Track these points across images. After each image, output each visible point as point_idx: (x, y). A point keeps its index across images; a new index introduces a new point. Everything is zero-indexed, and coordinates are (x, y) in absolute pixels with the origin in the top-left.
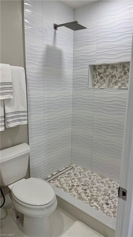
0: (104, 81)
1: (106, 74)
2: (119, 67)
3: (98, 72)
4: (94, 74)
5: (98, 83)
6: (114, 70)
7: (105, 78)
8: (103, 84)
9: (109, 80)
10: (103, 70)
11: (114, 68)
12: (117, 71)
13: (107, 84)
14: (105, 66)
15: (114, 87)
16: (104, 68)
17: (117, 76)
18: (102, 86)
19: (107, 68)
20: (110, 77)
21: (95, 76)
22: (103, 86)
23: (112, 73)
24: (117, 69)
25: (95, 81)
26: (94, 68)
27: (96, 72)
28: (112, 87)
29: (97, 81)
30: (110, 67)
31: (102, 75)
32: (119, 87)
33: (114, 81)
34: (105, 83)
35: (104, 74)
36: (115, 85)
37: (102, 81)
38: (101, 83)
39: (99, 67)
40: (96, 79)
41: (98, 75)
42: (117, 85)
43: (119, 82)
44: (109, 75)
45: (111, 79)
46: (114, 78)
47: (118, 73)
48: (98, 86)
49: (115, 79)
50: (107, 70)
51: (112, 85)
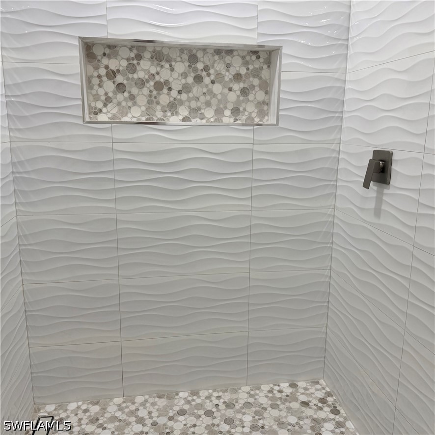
0: (132, 97)
1: (135, 76)
2: (179, 59)
3: (107, 67)
4: (89, 74)
5: (109, 105)
6: (162, 67)
7: (135, 91)
8: (130, 108)
9: (150, 96)
10: (124, 63)
11: (161, 61)
12: (172, 70)
13: (143, 108)
14: (131, 49)
15: (168, 120)
16: (126, 57)
17: (173, 86)
18: (126, 115)
19: (139, 57)
20: (152, 88)
21: (95, 81)
22: (129, 115)
23: (158, 73)
24: (173, 63)
25: (96, 98)
27: (97, 68)
29: (103, 98)
30: (147, 55)
31: (120, 79)
32: (184, 120)
33: (164, 99)
34: (135, 104)
35: (130, 76)
36: (169, 114)
37: (125, 99)
38: (119, 104)
39: (107, 51)
40: (101, 92)
41: (105, 79)
42: (177, 113)
43: (181, 103)
44: (148, 81)
45: (155, 93)
46: (165, 91)
47: (175, 75)
48: (110, 115)
49: (168, 94)
50: (139, 64)
51: (159, 114)
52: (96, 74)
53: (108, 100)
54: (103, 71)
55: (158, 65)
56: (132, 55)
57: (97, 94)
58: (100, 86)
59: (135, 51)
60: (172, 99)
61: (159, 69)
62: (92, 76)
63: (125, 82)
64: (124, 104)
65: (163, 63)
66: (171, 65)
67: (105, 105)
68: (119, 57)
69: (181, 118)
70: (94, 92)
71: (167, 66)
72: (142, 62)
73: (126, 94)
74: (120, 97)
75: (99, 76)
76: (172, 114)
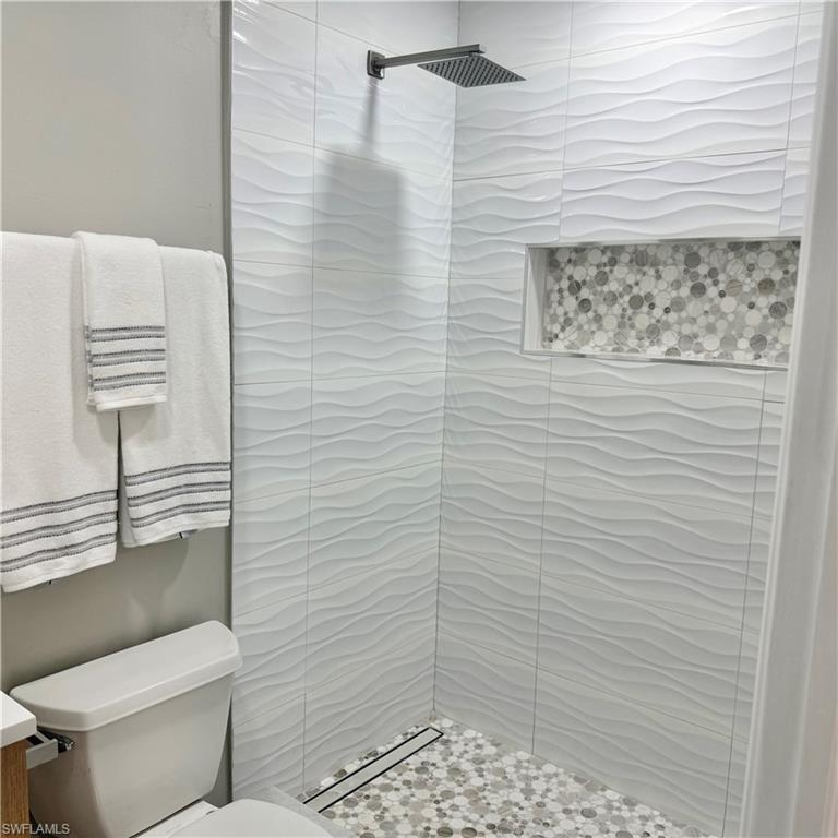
0: (598, 318)
1: (606, 289)
2: (670, 261)
3: (570, 278)
4: (548, 288)
5: (568, 329)
6: (644, 274)
7: (602, 309)
8: (593, 332)
9: (623, 316)
10: (593, 271)
11: (644, 265)
12: (658, 277)
13: (611, 334)
14: (603, 252)
15: (645, 351)
16: (595, 262)
17: (657, 301)
18: (587, 343)
19: (613, 262)
20: (626, 305)
21: (555, 297)
22: (592, 344)
23: (637, 284)
24: (661, 268)
25: (554, 318)
26: (550, 259)
27: (558, 280)
28: (638, 352)
29: (562, 319)
30: (625, 258)
31: (585, 293)
32: (668, 352)
33: (643, 320)
34: (600, 327)
35: (599, 288)
36: (647, 343)
37: (588, 322)
38: (580, 327)
39: (574, 256)
40: (560, 311)
41: (566, 293)
42: (659, 342)
43: (668, 326)
44: (621, 295)
45: (630, 311)
46: (645, 308)
47: (662, 285)
48: (567, 343)
49: (649, 314)
50: (611, 271)
51: (633, 343)
52: (557, 288)
53: (568, 322)
54: (565, 284)
55: (639, 271)
56: (605, 259)
57: (555, 314)
58: (560, 303)
59: (609, 254)
60: (653, 321)
61: (639, 278)
62: (552, 291)
63: (591, 297)
64: (586, 327)
65: (646, 268)
66: (657, 271)
67: (563, 329)
68: (587, 264)
69: (665, 349)
70: (552, 311)
71: (652, 272)
72: (616, 269)
73: (591, 314)
74: (583, 318)
75: (560, 291)
76: (652, 343)
